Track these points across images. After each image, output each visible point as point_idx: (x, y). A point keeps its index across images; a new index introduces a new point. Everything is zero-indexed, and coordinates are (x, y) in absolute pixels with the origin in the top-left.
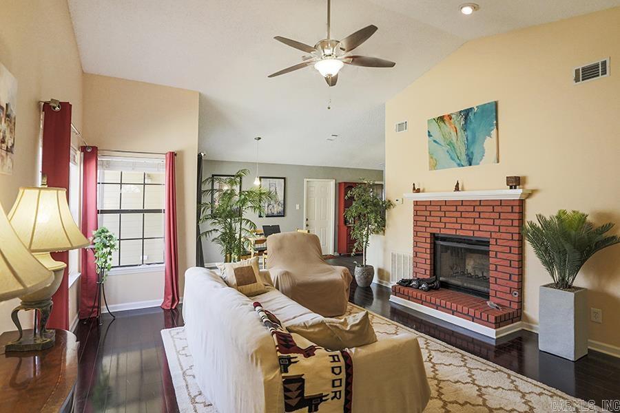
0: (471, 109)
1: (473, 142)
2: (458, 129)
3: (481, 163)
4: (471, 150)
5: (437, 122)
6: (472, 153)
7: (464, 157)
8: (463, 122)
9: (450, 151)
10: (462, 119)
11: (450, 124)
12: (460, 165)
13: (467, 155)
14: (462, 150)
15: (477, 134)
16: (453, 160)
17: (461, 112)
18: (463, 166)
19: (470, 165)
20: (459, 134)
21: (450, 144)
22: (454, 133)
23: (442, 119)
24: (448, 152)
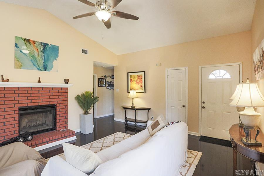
0: (48, 44)
1: (48, 60)
2: (39, 51)
3: (51, 71)
4: (46, 64)
5: (24, 41)
6: (47, 65)
7: (41, 66)
8: (42, 49)
9: (33, 61)
10: (42, 47)
11: (34, 46)
12: (39, 69)
13: (44, 65)
14: (41, 62)
15: (50, 57)
16: (35, 66)
17: (41, 43)
18: (41, 70)
19: (45, 70)
20: (40, 53)
21: (33, 57)
22: (36, 52)
23: (28, 41)
24: (31, 60)
